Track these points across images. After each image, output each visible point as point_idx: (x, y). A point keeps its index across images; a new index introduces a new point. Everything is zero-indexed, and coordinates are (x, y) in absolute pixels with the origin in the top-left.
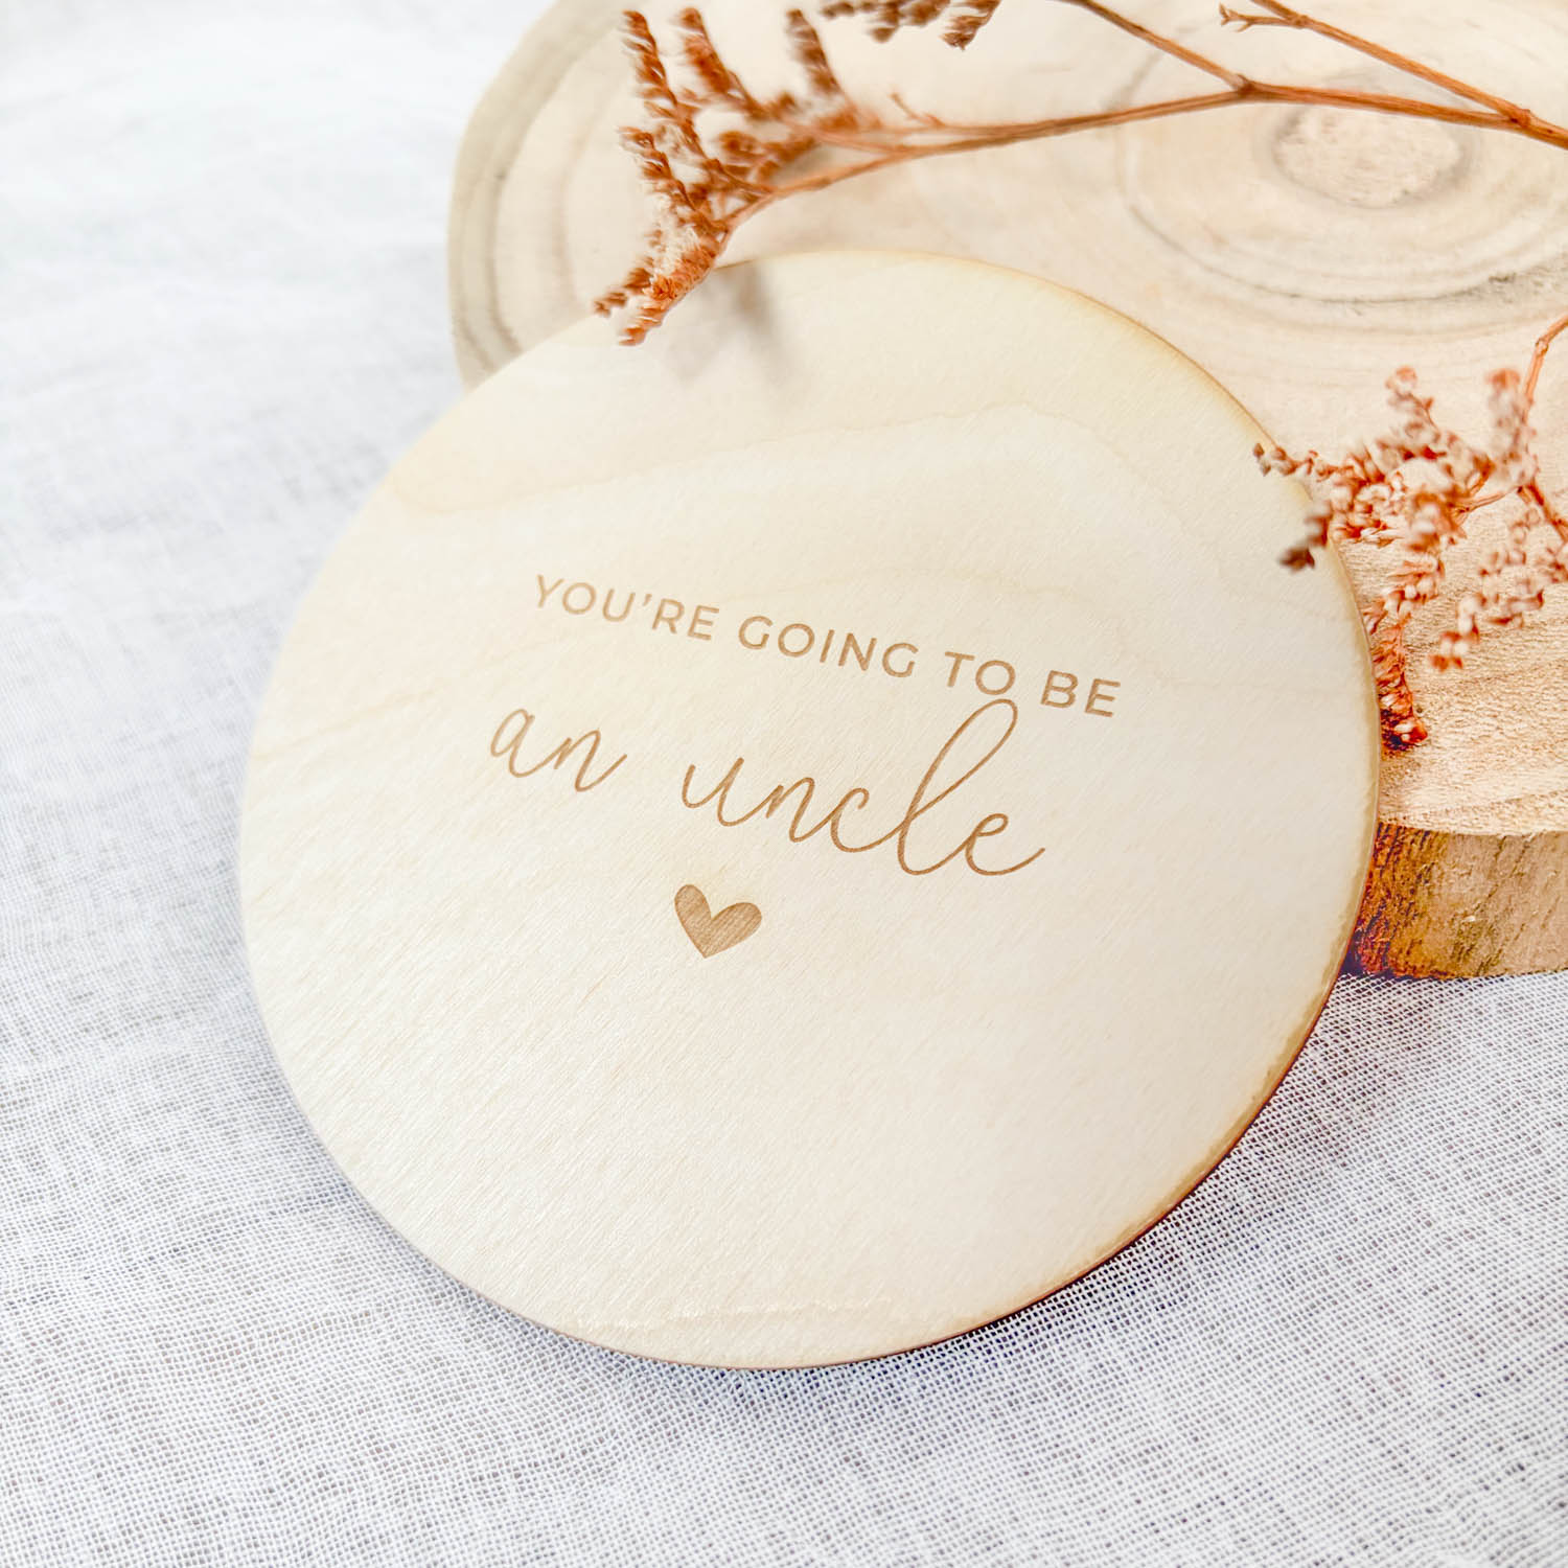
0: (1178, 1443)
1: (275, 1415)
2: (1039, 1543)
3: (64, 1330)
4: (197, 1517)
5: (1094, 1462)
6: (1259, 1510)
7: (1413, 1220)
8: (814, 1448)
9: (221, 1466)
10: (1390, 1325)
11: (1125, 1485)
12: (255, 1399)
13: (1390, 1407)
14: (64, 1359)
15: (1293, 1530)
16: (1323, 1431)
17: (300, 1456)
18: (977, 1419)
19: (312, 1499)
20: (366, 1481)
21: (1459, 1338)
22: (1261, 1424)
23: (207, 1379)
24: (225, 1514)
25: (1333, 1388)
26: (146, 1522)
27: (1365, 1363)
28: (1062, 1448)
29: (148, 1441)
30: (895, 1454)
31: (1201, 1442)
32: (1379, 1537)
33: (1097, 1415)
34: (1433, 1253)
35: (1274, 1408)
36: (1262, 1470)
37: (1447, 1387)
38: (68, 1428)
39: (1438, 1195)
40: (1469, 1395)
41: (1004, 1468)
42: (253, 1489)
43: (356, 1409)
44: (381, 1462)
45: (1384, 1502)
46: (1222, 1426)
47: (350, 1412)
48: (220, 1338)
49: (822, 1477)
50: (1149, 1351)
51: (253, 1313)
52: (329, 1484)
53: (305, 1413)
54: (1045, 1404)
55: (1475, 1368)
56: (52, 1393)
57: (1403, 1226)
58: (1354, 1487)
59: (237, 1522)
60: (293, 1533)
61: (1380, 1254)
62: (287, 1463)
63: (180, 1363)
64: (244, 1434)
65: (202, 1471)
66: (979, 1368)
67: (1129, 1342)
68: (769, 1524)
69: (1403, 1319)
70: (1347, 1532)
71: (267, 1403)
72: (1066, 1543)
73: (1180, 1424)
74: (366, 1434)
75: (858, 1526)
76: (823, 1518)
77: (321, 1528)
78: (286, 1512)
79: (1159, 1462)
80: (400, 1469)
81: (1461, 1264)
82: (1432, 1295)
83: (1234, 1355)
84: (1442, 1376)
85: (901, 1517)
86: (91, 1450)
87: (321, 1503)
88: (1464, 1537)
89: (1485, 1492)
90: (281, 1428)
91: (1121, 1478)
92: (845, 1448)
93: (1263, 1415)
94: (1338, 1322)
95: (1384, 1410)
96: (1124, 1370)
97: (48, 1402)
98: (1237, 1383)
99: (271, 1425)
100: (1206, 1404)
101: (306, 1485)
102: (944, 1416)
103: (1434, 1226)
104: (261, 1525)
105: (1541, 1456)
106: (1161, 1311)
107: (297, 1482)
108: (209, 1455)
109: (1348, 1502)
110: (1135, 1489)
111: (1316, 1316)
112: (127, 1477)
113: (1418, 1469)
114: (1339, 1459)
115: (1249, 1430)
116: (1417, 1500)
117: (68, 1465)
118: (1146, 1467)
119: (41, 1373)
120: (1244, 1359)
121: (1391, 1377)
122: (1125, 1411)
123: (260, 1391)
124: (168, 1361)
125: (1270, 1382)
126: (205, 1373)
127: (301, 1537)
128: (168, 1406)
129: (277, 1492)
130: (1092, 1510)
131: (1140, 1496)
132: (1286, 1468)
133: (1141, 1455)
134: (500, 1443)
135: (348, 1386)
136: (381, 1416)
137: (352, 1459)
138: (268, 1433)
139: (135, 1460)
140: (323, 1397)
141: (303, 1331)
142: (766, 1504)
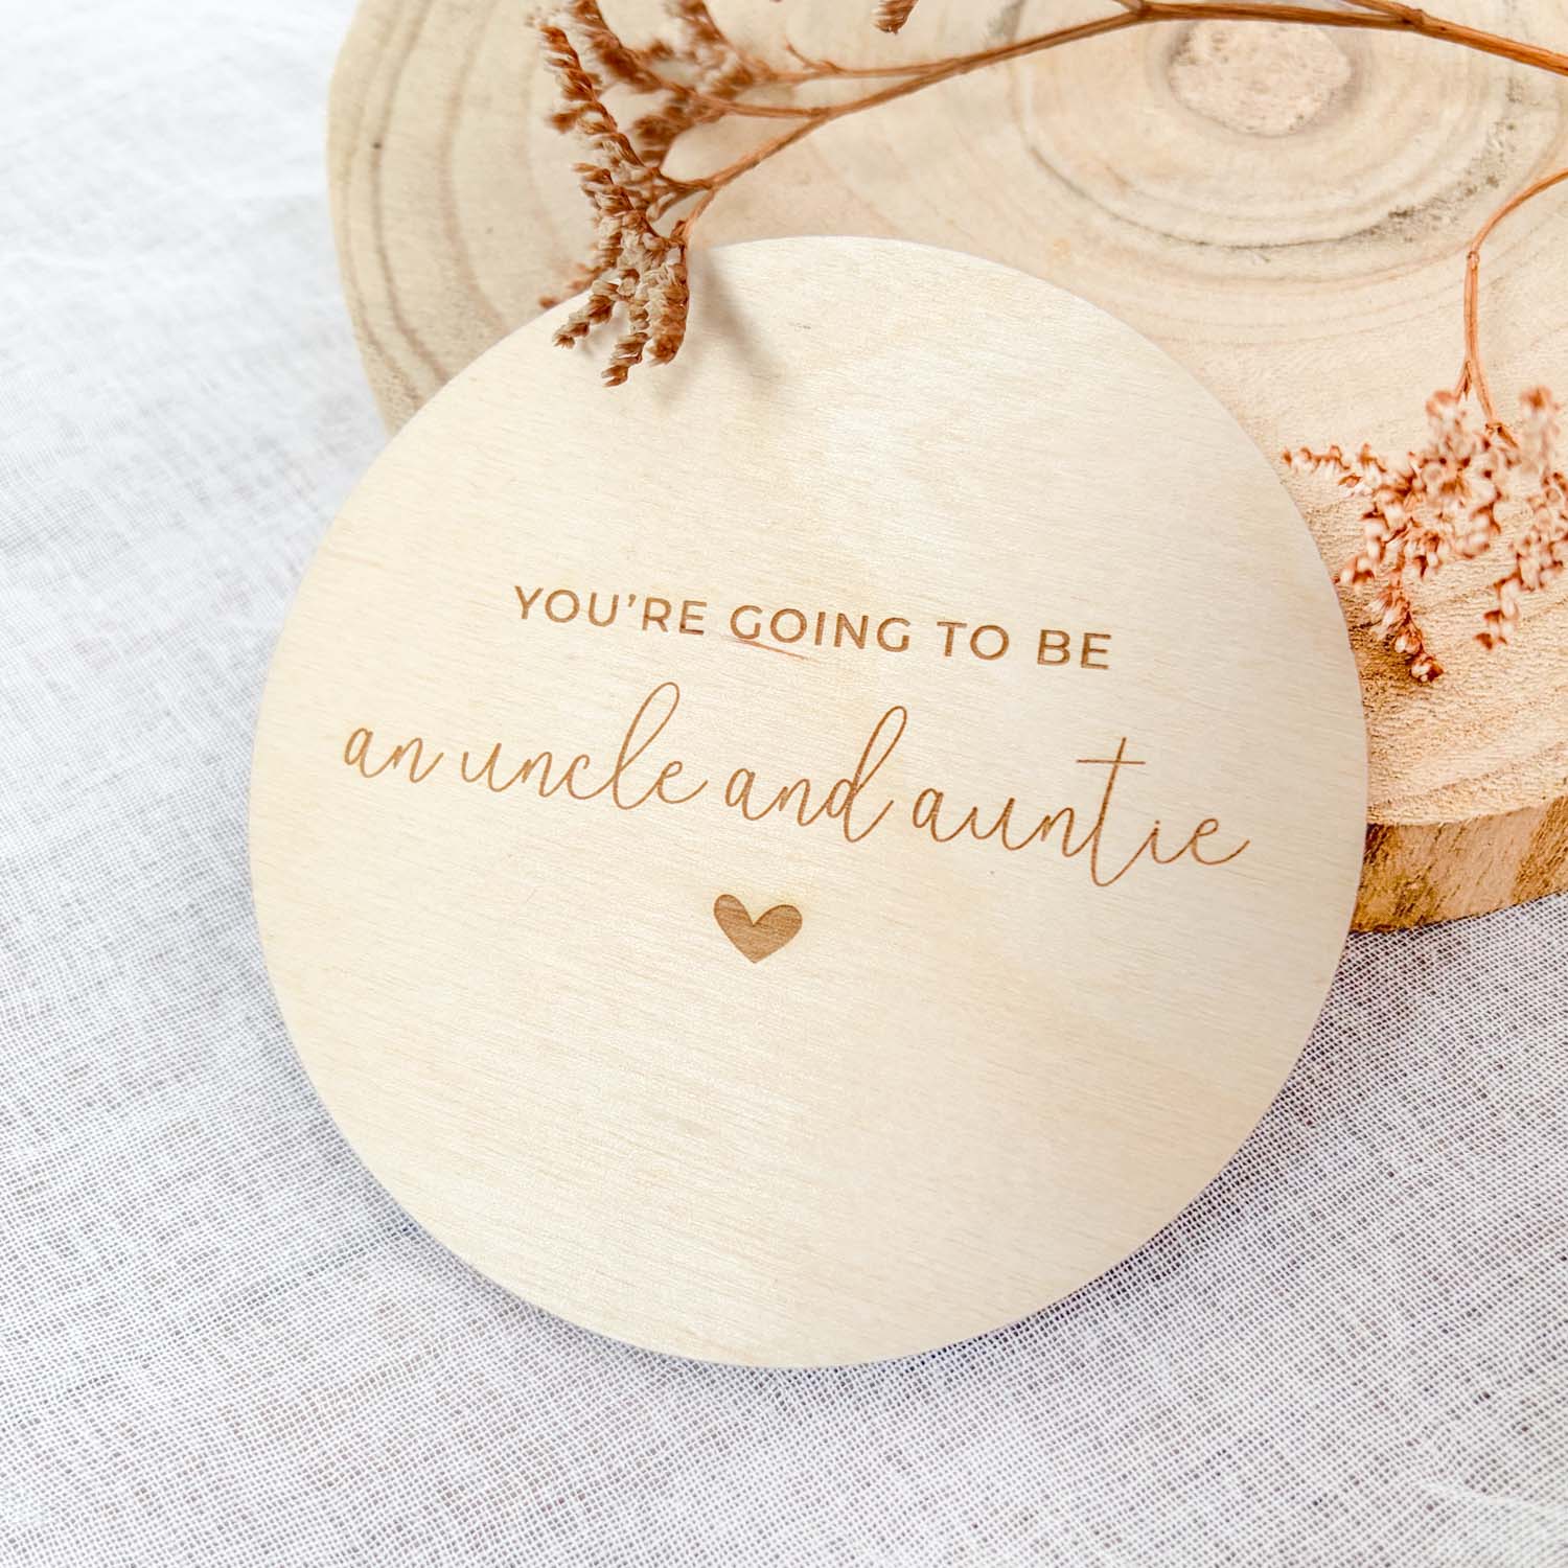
0: (1184, 1405)
1: (347, 1476)
2: (1068, 1517)
5: (1112, 1432)
6: (1261, 1459)
7: (1377, 1171)
8: (857, 1451)
9: (305, 1533)
11: (1141, 1451)
12: (327, 1462)
13: (1370, 1350)
14: (141, 1450)
15: (1293, 1474)
16: (1312, 1378)
17: (377, 1513)
18: (1002, 1406)
19: (395, 1554)
20: (443, 1528)
22: (1257, 1378)
23: (279, 1449)
25: (1317, 1338)
27: (1343, 1311)
28: (1082, 1423)
29: (233, 1517)
30: (932, 1448)
31: (1205, 1401)
32: (1367, 1472)
33: (1110, 1388)
36: (1262, 1422)
37: (1418, 1326)
38: (154, 1514)
39: (1397, 1145)
40: (1437, 1332)
41: (1031, 1448)
42: (337, 1551)
43: (421, 1458)
44: (453, 1506)
45: (1370, 1439)
46: (1222, 1385)
48: (285, 1407)
49: (869, 1479)
50: (1151, 1321)
51: (311, 1378)
52: (409, 1537)
53: (374, 1468)
54: (1062, 1384)
55: (1441, 1306)
56: (134, 1483)
57: (1368, 1178)
58: (1343, 1428)
61: (1349, 1207)
62: (366, 1521)
63: (251, 1438)
64: (321, 1498)
65: (286, 1540)
66: (998, 1357)
67: (1131, 1315)
68: (828, 1532)
69: (1375, 1267)
70: (1340, 1471)
71: (338, 1465)
72: (1094, 1513)
73: (1185, 1386)
74: (435, 1481)
75: (908, 1525)
76: (876, 1521)
79: (1169, 1425)
80: (472, 1511)
81: (1422, 1211)
82: (1398, 1242)
84: (1413, 1316)
85: (945, 1510)
86: (180, 1532)
87: (405, 1557)
88: (1442, 1465)
89: (1456, 1421)
90: (355, 1487)
91: (1137, 1444)
92: (885, 1448)
93: (1258, 1369)
94: (1318, 1275)
95: (1364, 1354)
96: (1129, 1342)
97: (131, 1493)
98: (1232, 1341)
99: (345, 1486)
100: (1206, 1365)
101: (388, 1541)
102: (971, 1406)
103: (1396, 1176)
105: (1504, 1384)
106: (1157, 1282)
107: (379, 1539)
108: (291, 1523)
109: (1338, 1442)
110: (1150, 1453)
112: (217, 1554)
113: (1397, 1406)
114: (1328, 1404)
115: (1247, 1385)
116: (1398, 1435)
117: (159, 1550)
118: (1158, 1431)
119: (120, 1466)
120: (1236, 1318)
122: (1135, 1381)
123: (329, 1453)
124: (240, 1438)
125: (1262, 1338)
126: (276, 1443)
128: (247, 1482)
129: (361, 1551)
130: (1114, 1477)
131: (1156, 1459)
132: (1282, 1417)
133: (1153, 1420)
134: (560, 1468)
135: (411, 1436)
136: (446, 1461)
137: (426, 1508)
138: (343, 1495)
139: (222, 1538)
140: (388, 1450)
141: (361, 1387)
142: (821, 1512)
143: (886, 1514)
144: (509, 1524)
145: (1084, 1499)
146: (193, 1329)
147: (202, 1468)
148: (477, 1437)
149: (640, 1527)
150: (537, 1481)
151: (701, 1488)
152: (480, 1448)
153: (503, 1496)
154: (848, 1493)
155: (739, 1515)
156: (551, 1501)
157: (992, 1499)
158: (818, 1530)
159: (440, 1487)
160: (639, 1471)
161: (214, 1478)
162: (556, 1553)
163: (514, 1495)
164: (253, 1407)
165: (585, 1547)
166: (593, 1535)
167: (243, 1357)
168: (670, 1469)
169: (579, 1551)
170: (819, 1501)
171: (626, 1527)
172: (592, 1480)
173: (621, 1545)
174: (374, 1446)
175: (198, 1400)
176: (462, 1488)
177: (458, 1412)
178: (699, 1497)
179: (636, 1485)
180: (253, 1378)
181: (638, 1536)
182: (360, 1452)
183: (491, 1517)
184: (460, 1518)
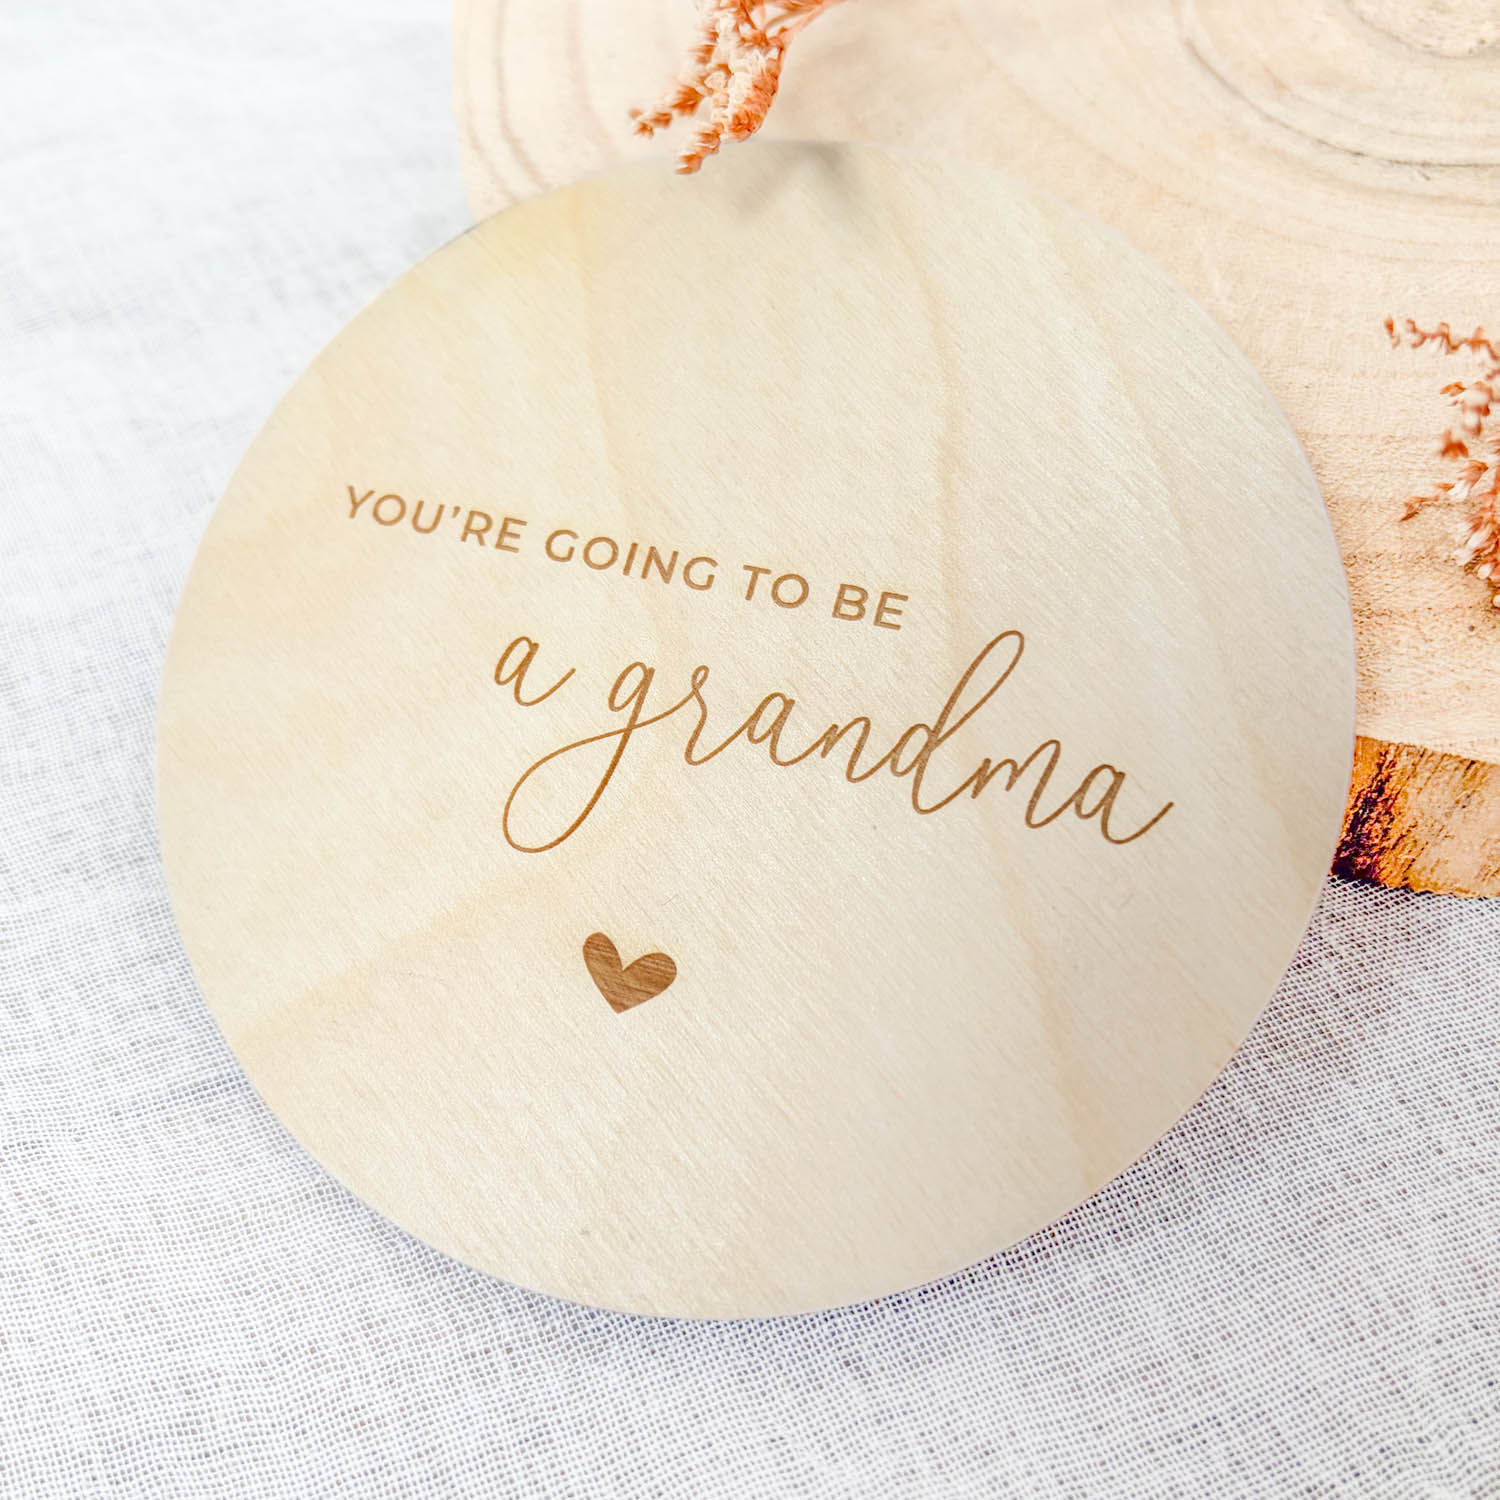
0: (1178, 1360)
1: (266, 1287)
2: (1032, 1460)
3: (59, 1194)
4: (189, 1387)
5: (1094, 1377)
6: (1255, 1432)
7: (1424, 1145)
8: (813, 1349)
9: (213, 1337)
10: (1398, 1247)
11: (1123, 1402)
12: (247, 1270)
13: (1393, 1330)
14: (58, 1222)
15: (1288, 1454)
16: (1324, 1350)
17: (292, 1331)
18: (978, 1329)
19: (305, 1376)
20: (359, 1358)
21: (1463, 1268)
23: (201, 1248)
24: (217, 1386)
26: (138, 1389)
28: (1062, 1361)
29: (142, 1308)
30: (895, 1361)
31: (1202, 1360)
32: (1370, 1464)
33: (1098, 1328)
34: (1443, 1181)
35: (1276, 1325)
36: (1261, 1390)
37: (1448, 1315)
38: (61, 1290)
39: (1449, 1123)
40: (1467, 1326)
41: (1003, 1379)
42: (245, 1361)
43: (347, 1283)
44: (372, 1338)
45: (1379, 1428)
46: (1223, 1343)
47: (341, 1286)
48: (213, 1208)
49: (822, 1381)
50: (1152, 1264)
51: (245, 1184)
52: (321, 1360)
53: (297, 1286)
54: (1046, 1315)
55: (1475, 1300)
56: (44, 1254)
57: (1413, 1151)
58: (1352, 1411)
59: (230, 1395)
60: (286, 1409)
61: (1389, 1176)
62: (279, 1337)
63: (174, 1232)
64: (236, 1306)
65: (194, 1341)
66: (981, 1276)
67: (1132, 1254)
68: (769, 1429)
69: (1411, 1242)
70: (1341, 1458)
71: (259, 1275)
72: (1061, 1461)
73: (1181, 1340)
74: (357, 1309)
75: (858, 1435)
76: (823, 1425)
77: (315, 1406)
78: (279, 1387)
79: (1157, 1380)
80: (392, 1346)
81: (1471, 1196)
82: (1440, 1222)
83: (1238, 1270)
84: (1444, 1304)
85: (901, 1428)
86: (85, 1313)
87: (314, 1380)
88: (1451, 1470)
89: (1473, 1426)
90: (273, 1301)
91: (1119, 1394)
92: (845, 1351)
93: (1265, 1331)
95: (1386, 1333)
96: (1126, 1283)
97: (41, 1263)
98: (1240, 1298)
99: (263, 1297)
100: (1207, 1320)
101: (299, 1361)
102: (945, 1323)
103: (1445, 1155)
104: (254, 1398)
106: (1165, 1223)
107: (290, 1357)
108: (201, 1325)
109: (1344, 1426)
110: (1133, 1407)
111: (1324, 1233)
112: (119, 1343)
113: (1414, 1397)
114: (1338, 1381)
115: (1250, 1347)
116: (1410, 1428)
117: (60, 1327)
118: (1145, 1384)
119: (34, 1234)
120: (1248, 1274)
121: (1396, 1299)
122: (1126, 1325)
123: (252, 1262)
124: (162, 1230)
125: (1274, 1298)
126: (199, 1243)
127: (295, 1413)
128: (162, 1274)
129: (269, 1366)
130: (1089, 1426)
131: (1137, 1414)
132: (1285, 1389)
133: (1140, 1371)
134: (491, 1317)
135: (339, 1259)
136: (372, 1291)
137: (344, 1335)
138: (260, 1306)
139: (128, 1327)
140: (313, 1270)
141: (295, 1202)
142: (765, 1406)
143: (835, 1420)
144: (428, 1365)
145: (1052, 1444)
146: (134, 1113)
147: (118, 1253)
148: (408, 1272)
149: (567, 1390)
150: (464, 1327)
151: (639, 1361)
152: (409, 1284)
153: (426, 1336)
154: (797, 1392)
155: (675, 1395)
156: (476, 1350)
157: (953, 1426)
158: (758, 1424)
159: (362, 1316)
160: (573, 1333)
161: (128, 1265)
162: (473, 1403)
163: (437, 1337)
164: (180, 1201)
165: (505, 1402)
166: (516, 1391)
167: (179, 1150)
168: (607, 1337)
169: (499, 1405)
170: (764, 1394)
171: (552, 1389)
172: (522, 1334)
173: (544, 1406)
174: (299, 1263)
175: (126, 1184)
176: (384, 1321)
177: (393, 1244)
178: (635, 1370)
179: (569, 1347)
180: (184, 1173)
181: (564, 1400)
182: (284, 1267)
183: (410, 1355)
184: (378, 1351)
